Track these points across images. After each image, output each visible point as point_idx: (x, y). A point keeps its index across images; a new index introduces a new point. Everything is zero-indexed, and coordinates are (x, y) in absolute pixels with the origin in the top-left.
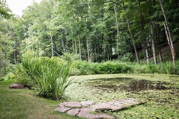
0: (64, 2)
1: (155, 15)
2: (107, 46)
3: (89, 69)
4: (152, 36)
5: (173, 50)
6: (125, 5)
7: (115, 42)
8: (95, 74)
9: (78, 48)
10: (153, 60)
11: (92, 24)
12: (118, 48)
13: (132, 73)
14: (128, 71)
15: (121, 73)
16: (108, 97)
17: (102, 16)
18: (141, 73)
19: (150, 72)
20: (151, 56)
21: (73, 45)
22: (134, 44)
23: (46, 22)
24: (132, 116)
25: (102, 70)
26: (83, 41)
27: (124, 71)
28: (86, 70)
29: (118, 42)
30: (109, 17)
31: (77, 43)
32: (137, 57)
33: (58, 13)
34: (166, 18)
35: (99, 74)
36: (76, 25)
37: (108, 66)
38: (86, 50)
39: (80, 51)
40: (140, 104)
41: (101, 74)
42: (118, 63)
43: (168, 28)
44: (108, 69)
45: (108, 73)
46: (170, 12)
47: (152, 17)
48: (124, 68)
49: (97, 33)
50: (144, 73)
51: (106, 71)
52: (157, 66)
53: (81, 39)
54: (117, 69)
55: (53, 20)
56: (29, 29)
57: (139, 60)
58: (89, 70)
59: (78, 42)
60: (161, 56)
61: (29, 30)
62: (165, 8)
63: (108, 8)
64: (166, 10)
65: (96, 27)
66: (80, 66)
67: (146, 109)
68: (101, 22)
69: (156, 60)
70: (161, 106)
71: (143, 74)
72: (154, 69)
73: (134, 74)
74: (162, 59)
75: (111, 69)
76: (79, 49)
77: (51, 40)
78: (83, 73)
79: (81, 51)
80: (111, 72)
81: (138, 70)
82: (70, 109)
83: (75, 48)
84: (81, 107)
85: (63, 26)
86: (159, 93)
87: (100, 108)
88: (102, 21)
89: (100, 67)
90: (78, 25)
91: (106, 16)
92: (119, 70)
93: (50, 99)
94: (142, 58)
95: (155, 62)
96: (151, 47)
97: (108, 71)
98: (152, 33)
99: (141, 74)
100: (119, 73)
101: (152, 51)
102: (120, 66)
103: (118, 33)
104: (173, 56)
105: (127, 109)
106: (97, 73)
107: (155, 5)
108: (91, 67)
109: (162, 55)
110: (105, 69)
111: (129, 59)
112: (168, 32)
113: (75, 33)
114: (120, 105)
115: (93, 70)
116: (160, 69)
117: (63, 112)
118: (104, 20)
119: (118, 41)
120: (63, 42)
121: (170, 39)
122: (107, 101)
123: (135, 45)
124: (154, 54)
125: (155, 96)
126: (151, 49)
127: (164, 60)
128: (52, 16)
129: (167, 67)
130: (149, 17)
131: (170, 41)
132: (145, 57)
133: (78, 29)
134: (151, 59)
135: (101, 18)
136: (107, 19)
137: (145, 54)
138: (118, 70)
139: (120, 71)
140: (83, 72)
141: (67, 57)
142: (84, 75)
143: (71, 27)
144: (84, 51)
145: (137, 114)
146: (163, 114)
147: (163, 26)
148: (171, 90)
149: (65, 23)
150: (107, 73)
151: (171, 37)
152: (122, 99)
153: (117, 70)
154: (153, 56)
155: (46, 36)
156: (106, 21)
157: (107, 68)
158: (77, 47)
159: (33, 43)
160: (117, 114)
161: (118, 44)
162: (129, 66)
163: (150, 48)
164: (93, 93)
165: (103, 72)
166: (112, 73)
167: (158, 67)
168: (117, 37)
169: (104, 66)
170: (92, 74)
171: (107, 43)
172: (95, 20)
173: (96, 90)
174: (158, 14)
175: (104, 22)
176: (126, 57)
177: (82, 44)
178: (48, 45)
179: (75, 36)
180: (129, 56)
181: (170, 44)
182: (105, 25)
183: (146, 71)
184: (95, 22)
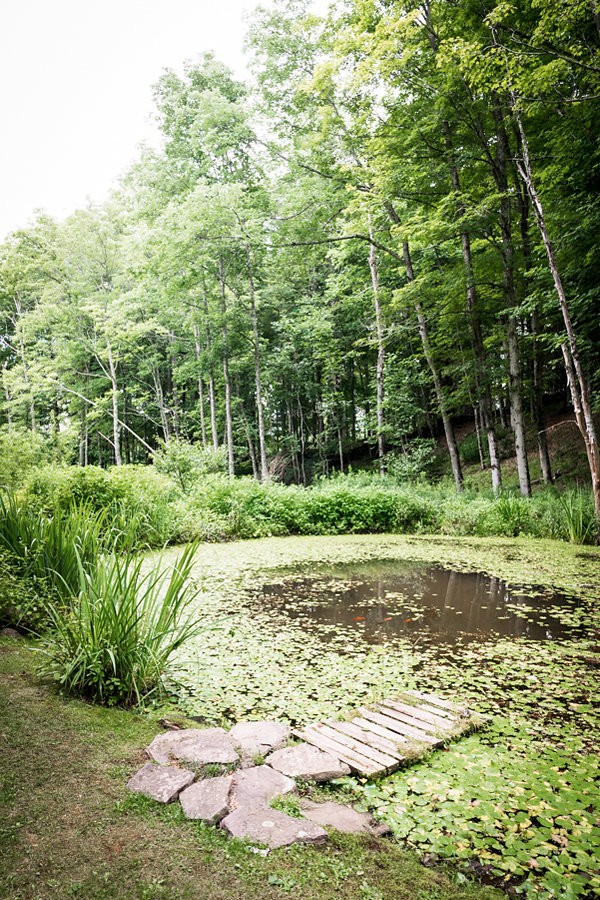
0: (167, 233)
1: (529, 305)
2: (338, 410)
3: (263, 513)
4: (515, 383)
5: (592, 451)
6: (411, 249)
7: (369, 392)
8: (286, 535)
9: (219, 412)
10: (515, 469)
11: (277, 319)
12: (380, 418)
13: (433, 533)
14: (419, 524)
15: (389, 531)
16: (344, 687)
17: (320, 287)
18: (469, 534)
19: (501, 532)
20: (506, 454)
21: (201, 400)
22: (442, 408)
23: (91, 307)
24: (437, 810)
25: (315, 518)
26: (243, 382)
27: (402, 522)
28: (251, 520)
29: (379, 394)
30: (348, 293)
31: (216, 392)
32: (453, 460)
33: (140, 273)
34: (572, 321)
35: (302, 533)
36: (216, 325)
37: (340, 504)
38: (255, 427)
39: (229, 428)
40: (467, 734)
41: (313, 533)
42: (380, 491)
43: (576, 364)
44: (342, 514)
45: (341, 532)
46: (588, 298)
47: (517, 310)
48: (403, 510)
49: (301, 352)
50: (482, 535)
51: (333, 524)
52: (531, 506)
53: (232, 377)
54: (374, 515)
55: (121, 300)
56: (17, 325)
57: (460, 468)
58: (262, 517)
59: (222, 388)
60: (547, 457)
61: (17, 329)
62: (569, 280)
63: (344, 254)
64: (573, 287)
65: (297, 329)
66: (230, 501)
67: (493, 763)
68: (316, 312)
69: (525, 476)
70: (548, 744)
71: (475, 540)
72: (518, 520)
73: (441, 537)
74: (549, 472)
75: (353, 513)
76: (223, 418)
77: (111, 376)
78: (239, 533)
79: (234, 428)
80: (350, 525)
81: (456, 522)
82: (195, 781)
83: (207, 414)
84: (238, 762)
85: (163, 324)
86: (539, 660)
87: (314, 771)
88: (320, 305)
89: (308, 508)
90: (223, 326)
91: (334, 285)
92: (382, 521)
93: (110, 703)
94: (473, 459)
95: (523, 483)
96: (507, 412)
97: (340, 520)
98: (514, 371)
99: (469, 539)
100: (383, 531)
101: (512, 432)
102: (389, 504)
103: (380, 361)
104: (594, 475)
105: (419, 762)
106: (294, 529)
107: (529, 267)
108: (271, 505)
109: (552, 454)
110: (328, 514)
111: (423, 473)
112: (575, 377)
113: (210, 354)
114: (392, 746)
115: (279, 517)
116: (540, 516)
117: (165, 799)
118: (326, 302)
119: (379, 390)
120: (159, 389)
121: (584, 407)
122: (340, 719)
123: (448, 412)
124: (520, 453)
125: (524, 680)
126: (506, 424)
127: (557, 476)
128: (117, 279)
129: (568, 514)
130: (504, 312)
131: (582, 414)
132: (484, 457)
133: (222, 340)
134: (506, 466)
135: (316, 295)
136: (337, 299)
137: (484, 443)
138: (379, 518)
139: (387, 524)
140: (240, 528)
141: (177, 457)
142: (245, 537)
143: (193, 329)
144: (247, 429)
145: (455, 794)
146: (558, 799)
147: (558, 353)
148: (585, 643)
149: (170, 311)
150: (334, 530)
151: (586, 400)
152: (396, 700)
153: (375, 518)
154: (513, 455)
155: (88, 360)
156: (334, 308)
157: (337, 511)
158: (217, 408)
159: (35, 388)
160: (380, 794)
161: (381, 403)
162: (420, 502)
163: (505, 421)
164: (282, 660)
165: (319, 524)
166: (357, 532)
167: (534, 510)
168: (379, 376)
169: (322, 502)
170: (275, 534)
171: (335, 396)
172: (293, 299)
173: (293, 635)
174: (542, 301)
175: (327, 313)
176: (412, 461)
177: (239, 400)
178: (97, 399)
179: (209, 367)
180: (424, 459)
181: (585, 427)
182: (329, 325)
183: (486, 524)
184: (292, 308)
